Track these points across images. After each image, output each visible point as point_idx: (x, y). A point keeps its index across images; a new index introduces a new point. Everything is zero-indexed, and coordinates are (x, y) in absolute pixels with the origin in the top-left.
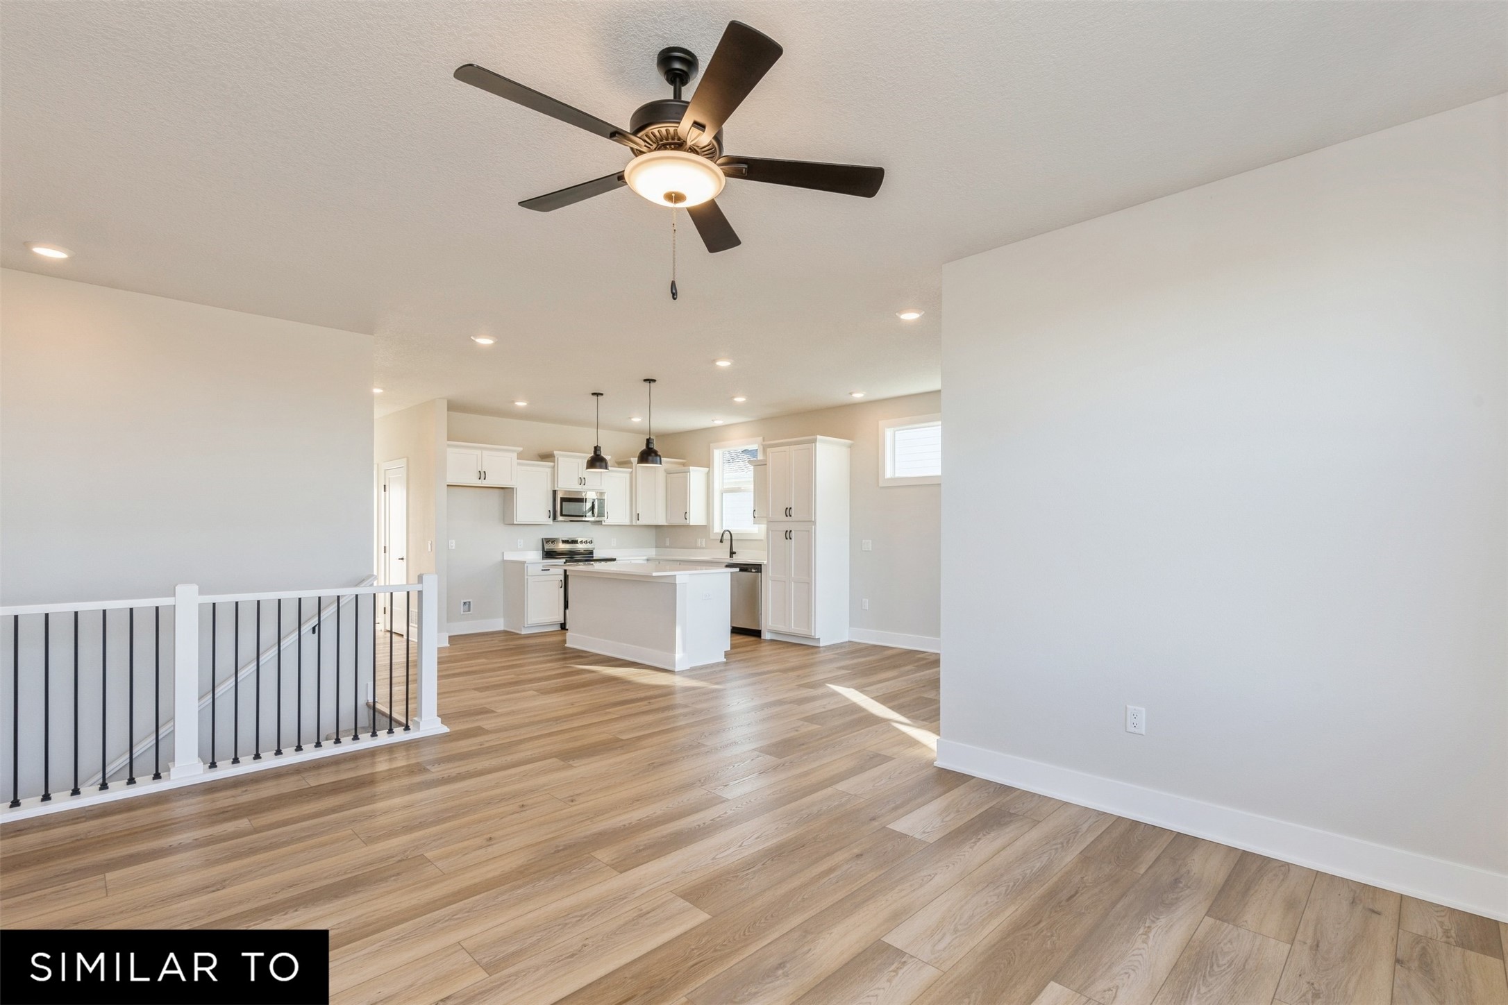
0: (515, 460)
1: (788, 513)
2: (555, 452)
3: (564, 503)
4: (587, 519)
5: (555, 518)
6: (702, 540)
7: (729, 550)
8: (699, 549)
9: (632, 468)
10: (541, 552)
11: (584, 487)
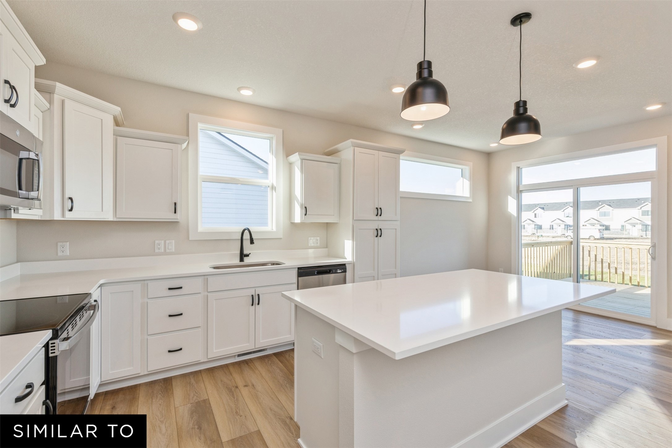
1: (379, 212)
6: (167, 242)
7: (238, 252)
8: (160, 255)
9: (50, 103)
11: (10, 112)
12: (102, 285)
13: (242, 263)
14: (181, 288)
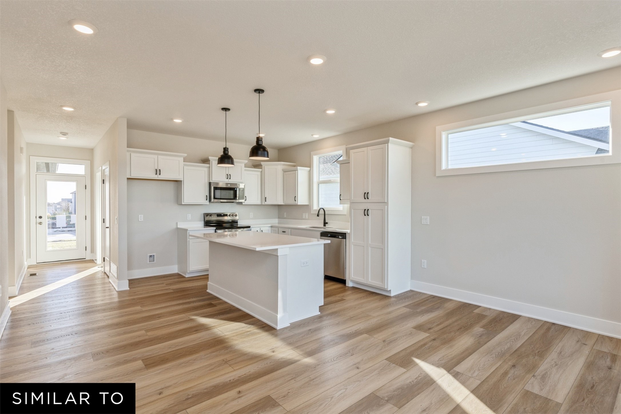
0: (182, 163)
1: (366, 196)
2: (210, 158)
3: (216, 190)
5: (210, 201)
6: (306, 214)
7: (323, 221)
8: (304, 220)
9: (262, 169)
10: (203, 222)
11: (230, 180)
12: (271, 227)
13: (324, 227)
14: (285, 232)
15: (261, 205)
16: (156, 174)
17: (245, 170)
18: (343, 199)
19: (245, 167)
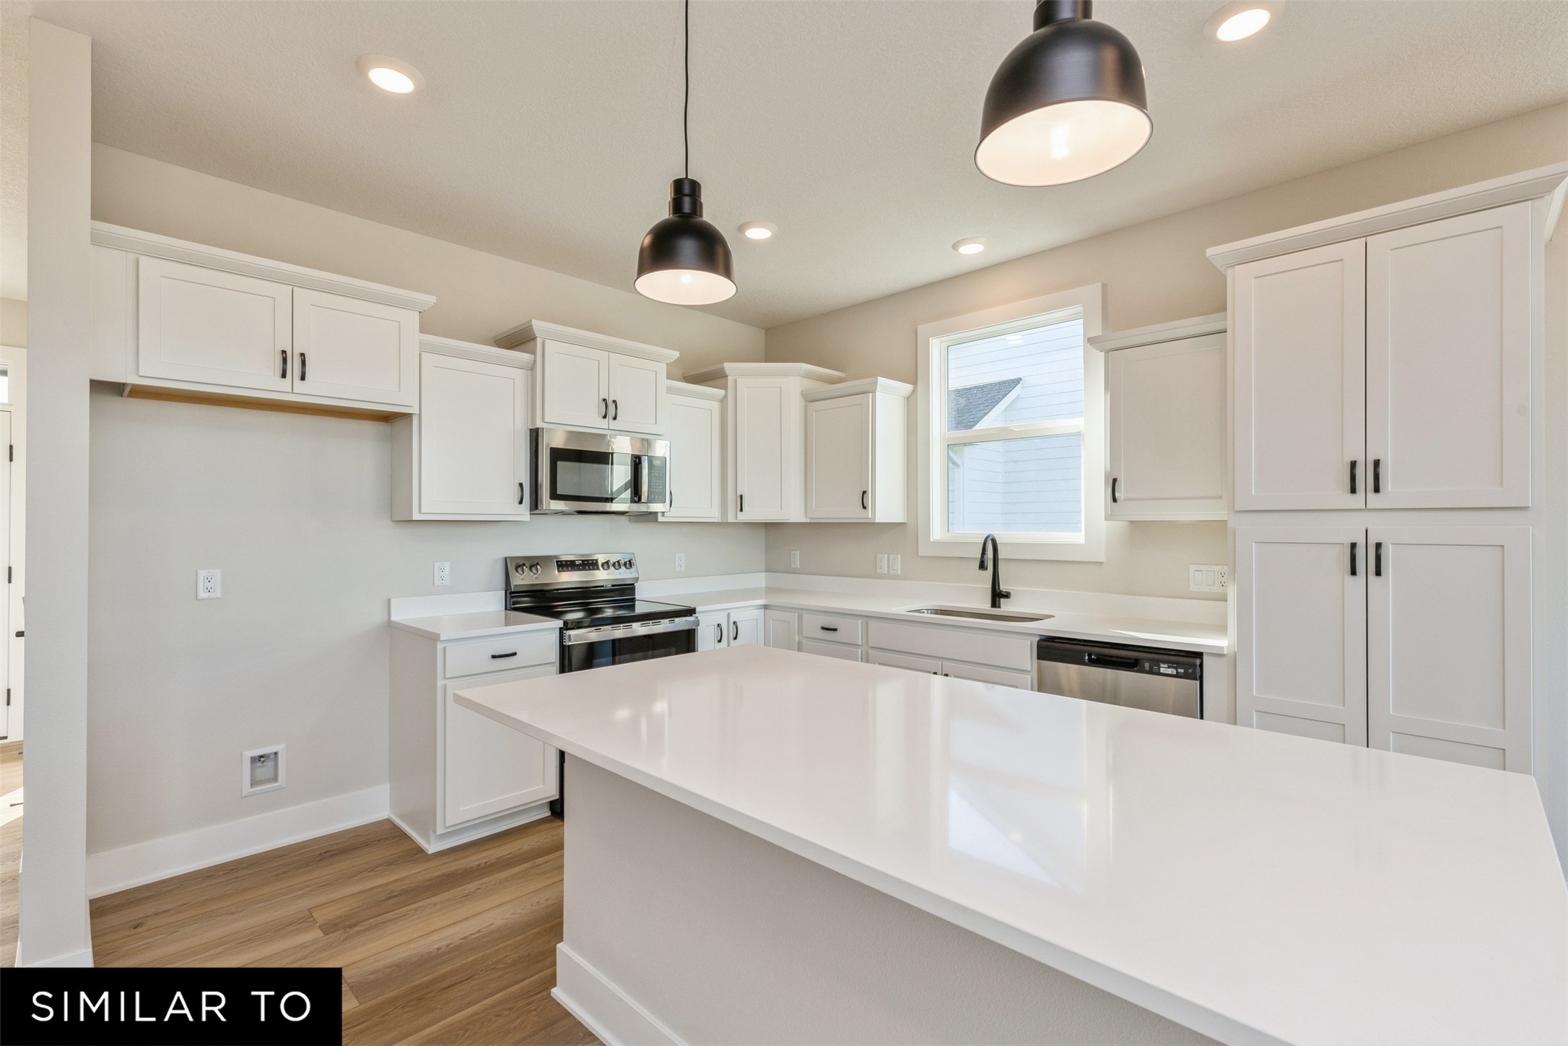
0: (413, 335)
1: (1362, 480)
2: (537, 324)
3: (559, 464)
4: (614, 507)
5: (535, 504)
6: (892, 557)
8: (883, 578)
9: (725, 388)
10: (504, 592)
11: (613, 424)
12: (766, 607)
13: (995, 611)
14: (836, 630)
15: (723, 525)
16: (284, 376)
17: (670, 390)
18: (1126, 499)
19: (667, 378)
